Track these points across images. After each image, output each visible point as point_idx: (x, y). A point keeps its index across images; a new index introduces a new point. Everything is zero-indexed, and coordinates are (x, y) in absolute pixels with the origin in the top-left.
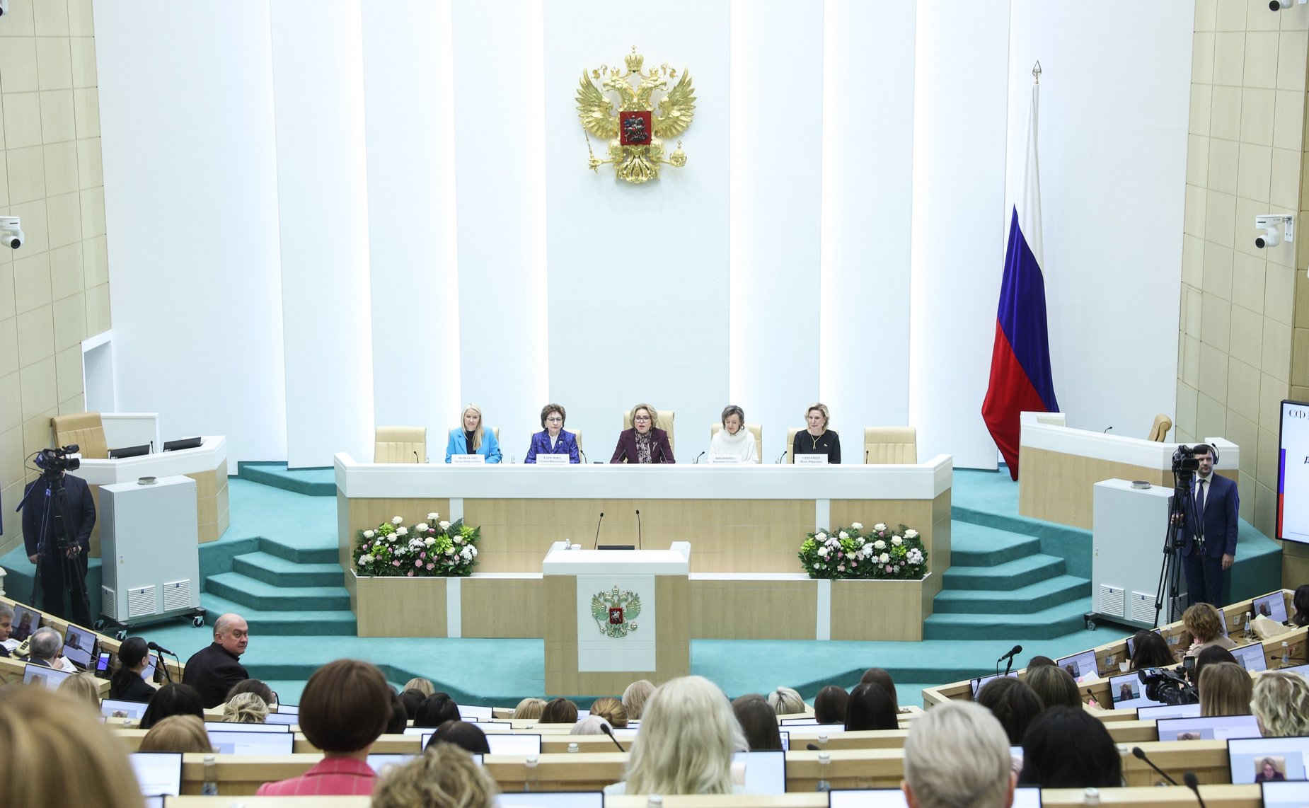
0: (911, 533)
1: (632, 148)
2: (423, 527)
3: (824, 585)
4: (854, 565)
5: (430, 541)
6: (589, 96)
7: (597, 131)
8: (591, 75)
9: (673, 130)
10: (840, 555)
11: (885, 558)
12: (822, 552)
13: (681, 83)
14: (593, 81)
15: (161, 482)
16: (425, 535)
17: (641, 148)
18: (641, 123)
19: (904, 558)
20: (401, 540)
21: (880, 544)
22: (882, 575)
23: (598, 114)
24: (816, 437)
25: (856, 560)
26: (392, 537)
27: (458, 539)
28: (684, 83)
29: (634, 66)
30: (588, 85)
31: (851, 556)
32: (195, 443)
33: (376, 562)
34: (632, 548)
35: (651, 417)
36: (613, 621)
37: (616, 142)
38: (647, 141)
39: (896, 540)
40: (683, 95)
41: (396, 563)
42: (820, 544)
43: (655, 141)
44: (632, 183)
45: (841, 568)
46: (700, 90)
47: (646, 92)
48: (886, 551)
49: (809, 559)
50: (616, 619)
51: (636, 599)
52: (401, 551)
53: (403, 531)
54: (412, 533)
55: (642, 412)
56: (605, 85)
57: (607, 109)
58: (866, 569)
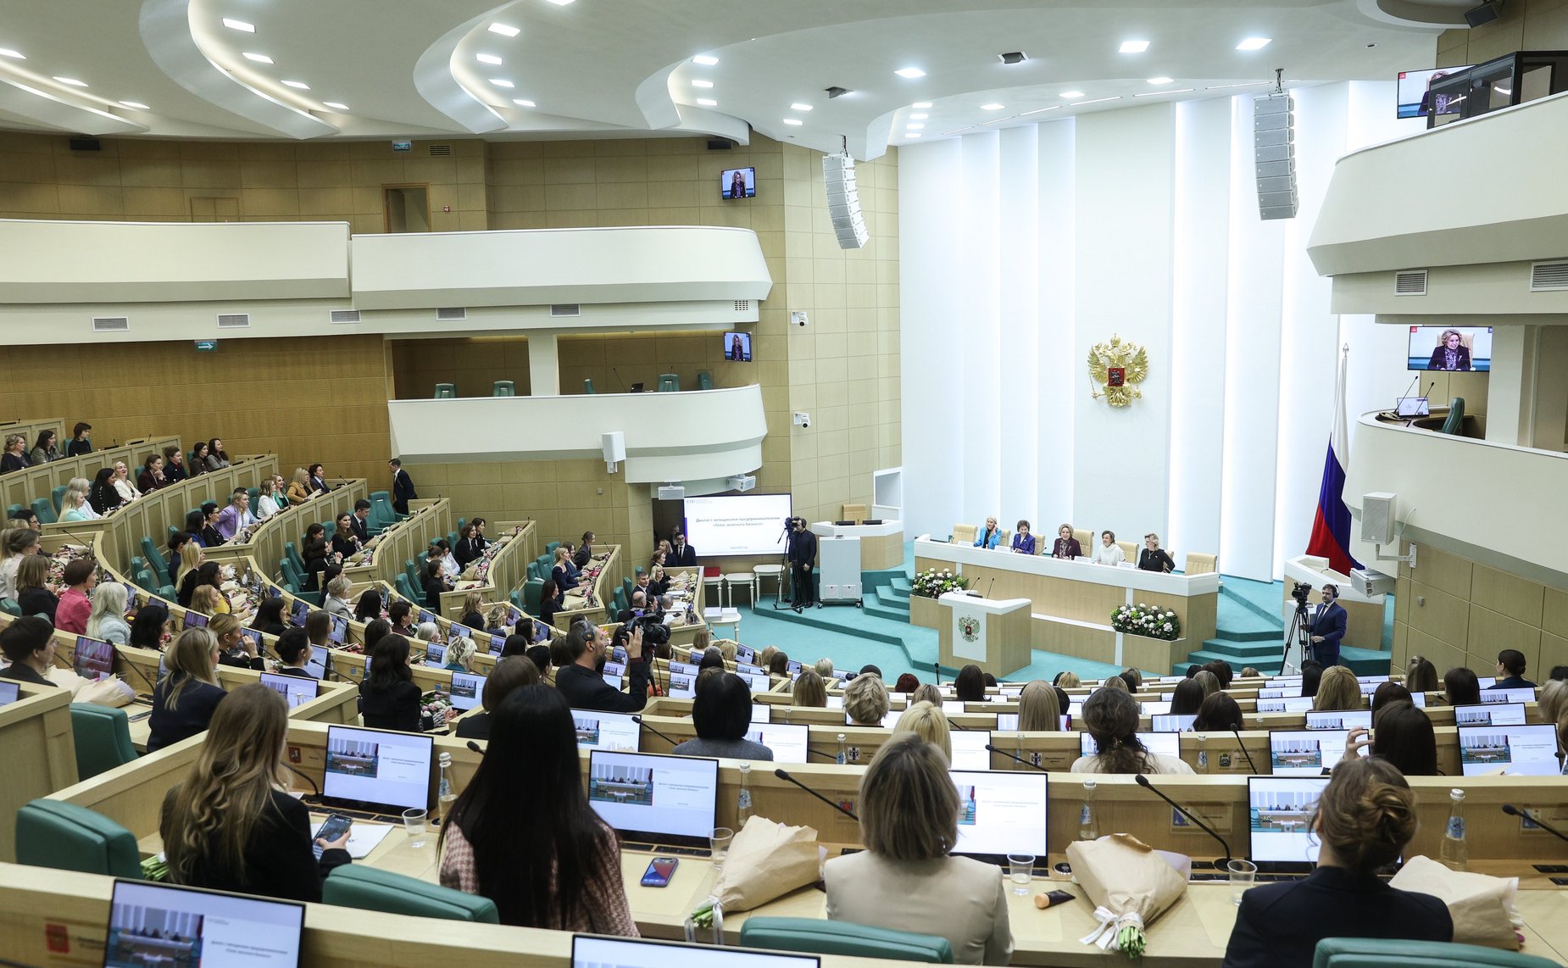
0: (1170, 614)
1: (1115, 388)
2: (940, 575)
3: (1120, 635)
4: (1136, 627)
5: (941, 582)
6: (1094, 360)
7: (1098, 377)
8: (1094, 348)
9: (1135, 379)
10: (1129, 620)
11: (1152, 625)
12: (1120, 617)
13: (1140, 352)
14: (1097, 353)
15: (846, 538)
16: (940, 579)
17: (1119, 388)
18: (1118, 374)
19: (1162, 627)
20: (931, 580)
21: (1151, 617)
22: (1150, 635)
23: (1099, 370)
24: (1151, 552)
25: (1137, 624)
26: (927, 578)
27: (954, 583)
28: (1141, 353)
29: (1115, 343)
30: (1093, 355)
31: (1134, 621)
32: (879, 522)
33: (919, 589)
34: (981, 597)
35: (1071, 532)
36: (967, 633)
37: (1106, 384)
38: (1121, 384)
39: (1161, 616)
40: (1141, 360)
41: (927, 591)
42: (1121, 612)
43: (1126, 384)
44: (1116, 406)
45: (1130, 628)
46: (1150, 357)
47: (1121, 358)
48: (1154, 622)
49: (1115, 620)
50: (969, 632)
51: (978, 623)
52: (929, 585)
53: (932, 575)
54: (936, 578)
55: (1066, 529)
56: (1100, 354)
57: (1104, 367)
58: (1140, 630)
